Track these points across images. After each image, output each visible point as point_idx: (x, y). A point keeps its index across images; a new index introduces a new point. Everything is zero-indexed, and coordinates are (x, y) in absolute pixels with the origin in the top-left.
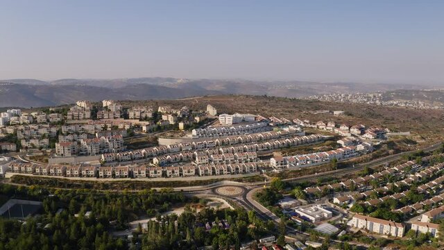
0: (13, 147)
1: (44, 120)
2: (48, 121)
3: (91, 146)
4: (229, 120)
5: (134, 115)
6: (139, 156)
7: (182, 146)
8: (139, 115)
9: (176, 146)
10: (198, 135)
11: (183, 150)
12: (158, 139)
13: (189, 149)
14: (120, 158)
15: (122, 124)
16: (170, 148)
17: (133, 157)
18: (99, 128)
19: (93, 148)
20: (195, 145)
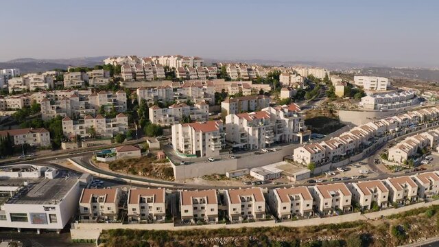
0: (42, 138)
1: (79, 82)
2: (87, 84)
3: (259, 129)
4: (383, 83)
5: (239, 73)
6: (352, 147)
7: (388, 124)
8: (247, 74)
9: (381, 125)
10: (376, 105)
11: (390, 130)
12: (336, 112)
13: (397, 129)
14: (332, 153)
15: (235, 88)
16: (376, 128)
17: (346, 149)
18: (211, 93)
19: (261, 134)
20: (400, 121)
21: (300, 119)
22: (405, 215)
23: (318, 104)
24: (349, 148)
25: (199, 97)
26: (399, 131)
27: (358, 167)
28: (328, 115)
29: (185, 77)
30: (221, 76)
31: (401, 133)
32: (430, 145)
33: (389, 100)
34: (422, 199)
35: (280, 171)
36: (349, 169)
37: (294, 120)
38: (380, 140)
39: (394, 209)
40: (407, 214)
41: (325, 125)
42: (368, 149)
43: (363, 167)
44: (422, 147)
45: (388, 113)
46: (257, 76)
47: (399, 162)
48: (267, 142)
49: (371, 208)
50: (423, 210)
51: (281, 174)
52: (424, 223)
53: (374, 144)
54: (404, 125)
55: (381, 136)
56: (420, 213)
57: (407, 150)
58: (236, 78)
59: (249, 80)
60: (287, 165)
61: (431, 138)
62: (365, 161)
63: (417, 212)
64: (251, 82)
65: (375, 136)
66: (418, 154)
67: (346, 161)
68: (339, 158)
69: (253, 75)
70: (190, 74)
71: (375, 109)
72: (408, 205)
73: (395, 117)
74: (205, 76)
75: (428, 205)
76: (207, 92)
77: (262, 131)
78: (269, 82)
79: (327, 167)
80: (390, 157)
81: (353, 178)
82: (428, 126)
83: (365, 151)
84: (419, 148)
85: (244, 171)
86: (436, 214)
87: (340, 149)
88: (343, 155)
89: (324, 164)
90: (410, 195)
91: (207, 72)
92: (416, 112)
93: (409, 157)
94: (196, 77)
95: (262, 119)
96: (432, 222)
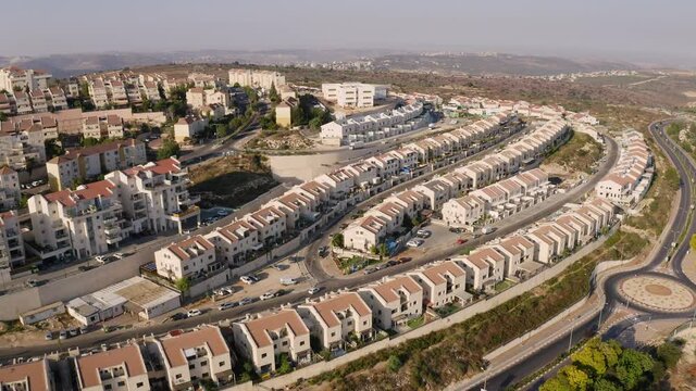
3: (89, 220)
4: (367, 95)
5: (109, 95)
6: (278, 229)
7: (357, 173)
8: (124, 96)
9: (344, 176)
10: (345, 137)
11: (362, 185)
12: (266, 159)
13: (375, 181)
14: (231, 250)
15: (94, 126)
16: (333, 184)
17: (265, 236)
18: (36, 143)
19: (95, 228)
20: (381, 165)
21: (178, 189)
22: (348, 372)
23: (238, 145)
24: (272, 233)
25: (15, 154)
26: (381, 182)
27: (284, 268)
28: (249, 166)
29: (9, 111)
30: (76, 103)
31: (383, 186)
32: (430, 206)
33: (372, 126)
34: (384, 333)
35: (122, 300)
36: (264, 276)
37: (164, 191)
38: (340, 206)
39: (323, 363)
40: (352, 366)
41: (236, 190)
42: (313, 226)
43: (295, 266)
44: (412, 214)
45: (363, 152)
46: (144, 97)
47: (364, 250)
48: (109, 242)
49: (277, 366)
50: (384, 354)
51: (123, 306)
52: (383, 385)
53: (326, 216)
54: (389, 171)
55: (342, 199)
56: (378, 361)
57: (378, 226)
58: (102, 104)
59: (127, 106)
60: (141, 285)
61: (431, 194)
62: (303, 253)
63: (370, 361)
64: (130, 110)
65: (333, 198)
66: (404, 229)
67: (263, 259)
68: (249, 256)
69: (136, 95)
70: (18, 104)
71: (342, 144)
72: (354, 350)
73: (373, 159)
74: (46, 106)
75: (396, 342)
76: (29, 142)
77: (96, 223)
78: (162, 106)
79: (221, 277)
80: (347, 243)
81: (262, 298)
82: (435, 168)
83: (305, 232)
84: (406, 216)
85: (55, 309)
86: (410, 362)
87: (249, 238)
88: (256, 248)
89: (210, 276)
90: (358, 329)
91: (48, 98)
92: (413, 146)
93: (381, 240)
94: (29, 109)
95: (96, 199)
96: (401, 378)
